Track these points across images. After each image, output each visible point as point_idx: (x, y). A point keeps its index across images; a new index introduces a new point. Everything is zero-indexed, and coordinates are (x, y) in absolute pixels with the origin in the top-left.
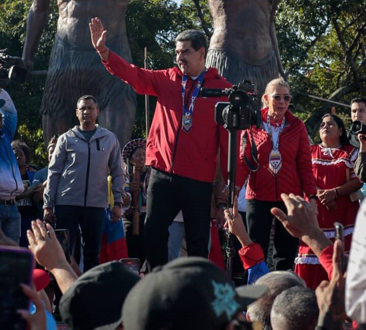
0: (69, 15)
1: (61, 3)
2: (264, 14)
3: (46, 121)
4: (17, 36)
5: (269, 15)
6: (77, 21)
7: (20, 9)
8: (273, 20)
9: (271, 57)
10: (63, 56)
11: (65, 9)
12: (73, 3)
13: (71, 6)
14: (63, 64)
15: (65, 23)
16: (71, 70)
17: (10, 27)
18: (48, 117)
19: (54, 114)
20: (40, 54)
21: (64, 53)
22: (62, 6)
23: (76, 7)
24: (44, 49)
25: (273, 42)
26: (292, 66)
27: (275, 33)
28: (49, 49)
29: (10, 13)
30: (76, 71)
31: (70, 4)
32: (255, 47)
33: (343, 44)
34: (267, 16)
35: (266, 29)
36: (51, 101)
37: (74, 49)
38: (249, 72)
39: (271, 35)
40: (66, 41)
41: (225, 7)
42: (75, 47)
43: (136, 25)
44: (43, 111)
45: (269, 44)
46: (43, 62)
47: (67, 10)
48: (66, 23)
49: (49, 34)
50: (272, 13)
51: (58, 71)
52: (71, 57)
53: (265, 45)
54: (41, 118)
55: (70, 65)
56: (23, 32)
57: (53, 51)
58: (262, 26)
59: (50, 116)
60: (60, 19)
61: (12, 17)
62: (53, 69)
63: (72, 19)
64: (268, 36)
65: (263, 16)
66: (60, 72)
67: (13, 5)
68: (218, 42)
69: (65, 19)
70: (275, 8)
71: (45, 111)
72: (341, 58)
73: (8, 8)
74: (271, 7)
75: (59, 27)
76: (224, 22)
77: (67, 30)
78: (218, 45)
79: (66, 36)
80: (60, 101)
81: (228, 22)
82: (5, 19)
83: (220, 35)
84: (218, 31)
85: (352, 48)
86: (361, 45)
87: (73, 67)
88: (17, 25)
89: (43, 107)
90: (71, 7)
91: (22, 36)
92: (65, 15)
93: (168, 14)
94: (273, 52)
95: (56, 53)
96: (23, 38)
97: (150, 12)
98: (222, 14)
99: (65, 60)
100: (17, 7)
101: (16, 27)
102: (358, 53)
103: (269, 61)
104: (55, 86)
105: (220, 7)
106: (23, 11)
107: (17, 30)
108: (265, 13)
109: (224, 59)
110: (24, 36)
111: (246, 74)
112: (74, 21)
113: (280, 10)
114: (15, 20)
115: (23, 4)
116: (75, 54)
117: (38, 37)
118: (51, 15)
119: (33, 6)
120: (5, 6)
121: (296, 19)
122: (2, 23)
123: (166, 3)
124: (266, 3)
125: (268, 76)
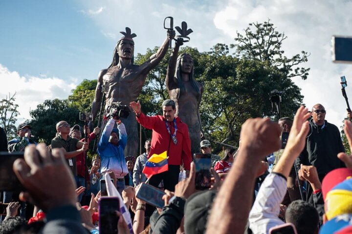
0: (110, 103)
5: (197, 106)
7: (88, 101)
8: (198, 108)
9: (197, 124)
11: (109, 101)
23: (113, 100)
25: (199, 118)
26: (206, 129)
29: (84, 103)
31: (111, 99)
32: (191, 119)
33: (228, 120)
35: (195, 112)
39: (198, 114)
45: (197, 118)
50: (199, 106)
53: (195, 119)
64: (196, 115)
65: (194, 106)
67: (85, 99)
70: (199, 103)
72: (227, 125)
73: (83, 101)
85: (232, 121)
86: (236, 120)
92: (108, 104)
93: (152, 105)
94: (199, 122)
97: (145, 104)
100: (87, 101)
101: (86, 109)
102: (234, 124)
103: (197, 126)
106: (90, 102)
113: (202, 104)
114: (86, 106)
119: (95, 99)
120: (82, 100)
121: (209, 108)
122: (80, 107)
123: (152, 100)
124: (196, 101)
125: (196, 132)
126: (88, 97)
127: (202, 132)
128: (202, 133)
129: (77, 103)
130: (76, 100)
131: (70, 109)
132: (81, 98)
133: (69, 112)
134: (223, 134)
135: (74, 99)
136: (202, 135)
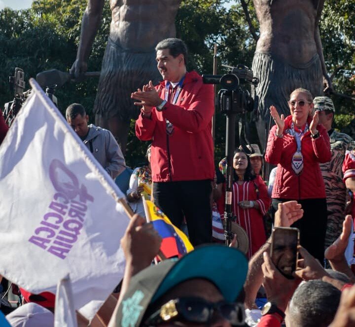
0: (121, 19)
1: (114, 7)
2: (308, 19)
3: (98, 120)
4: (73, 39)
5: (314, 20)
6: (129, 25)
7: (75, 11)
8: (317, 25)
9: (315, 62)
10: (116, 58)
11: (118, 13)
12: (125, 8)
13: (123, 10)
14: (115, 66)
15: (117, 26)
16: (123, 71)
17: (66, 30)
18: (100, 116)
19: (107, 114)
20: (94, 57)
21: (116, 55)
22: (115, 10)
23: (128, 10)
24: (98, 52)
25: (318, 47)
26: (337, 70)
27: (320, 38)
28: (102, 51)
29: (66, 16)
30: (128, 73)
31: (122, 8)
32: (300, 51)
34: (311, 21)
35: (310, 34)
36: (103, 101)
37: (126, 51)
38: (294, 75)
39: (316, 39)
40: (118, 44)
41: (272, 12)
42: (126, 49)
43: (186, 29)
44: (96, 110)
45: (313, 48)
46: (97, 65)
47: (119, 14)
48: (118, 26)
49: (103, 37)
51: (110, 73)
52: (123, 59)
53: (310, 48)
55: (122, 67)
56: (78, 35)
57: (106, 53)
58: (307, 31)
59: (103, 115)
60: (113, 22)
61: (68, 20)
62: (106, 69)
63: (124, 23)
64: (313, 40)
65: (308, 21)
66: (113, 74)
67: (69, 9)
68: (264, 46)
69: (117, 23)
70: (319, 14)
71: (98, 110)
73: (64, 12)
74: (316, 12)
75: (112, 30)
76: (270, 27)
77: (119, 34)
78: (265, 49)
79: (119, 39)
80: (112, 101)
81: (274, 26)
82: (61, 22)
83: (267, 39)
84: (264, 35)
87: (125, 68)
88: (72, 28)
89: (95, 107)
90: (123, 11)
91: (77, 38)
92: (117, 18)
93: (217, 18)
94: (318, 55)
95: (108, 55)
96: (78, 41)
97: (199, 16)
98: (268, 18)
99: (117, 62)
100: (73, 11)
101: (71, 30)
103: (314, 65)
104: (107, 87)
105: (266, 12)
106: (78, 15)
107: (73, 33)
108: (310, 18)
109: (270, 62)
110: (79, 38)
111: (291, 78)
112: (126, 24)
113: (326, 16)
114: (70, 24)
115: (78, 8)
116: (126, 56)
117: (92, 40)
118: (104, 19)
119: (87, 9)
120: (61, 10)
121: (341, 24)
122: (59, 26)
123: (215, 8)
124: (311, 8)
125: (313, 79)
126: (74, 3)
127: (327, 78)
128: (325, 81)
129: (52, 17)
130: (46, 11)
131: (36, 30)
132: (59, 5)
133: (35, 36)
135: (43, 9)
136: (325, 84)
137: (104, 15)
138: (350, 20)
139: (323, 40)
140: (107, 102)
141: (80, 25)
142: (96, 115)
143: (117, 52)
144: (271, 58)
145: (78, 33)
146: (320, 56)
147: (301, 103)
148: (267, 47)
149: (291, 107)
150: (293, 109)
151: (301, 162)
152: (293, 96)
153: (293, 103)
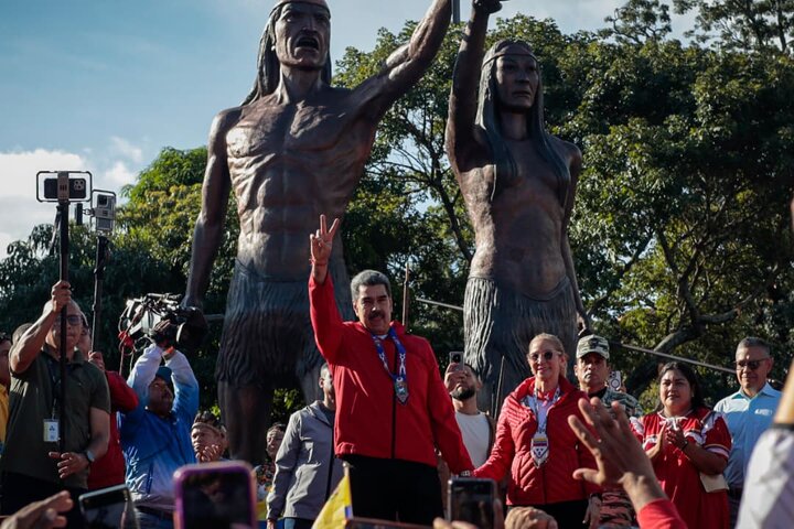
0: (256, 229)
1: (244, 211)
2: (551, 222)
3: (223, 390)
4: (179, 266)
5: (560, 223)
6: (268, 238)
7: (182, 223)
9: (563, 289)
10: (248, 291)
11: (250, 220)
12: (261, 211)
13: (258, 215)
14: (247, 304)
15: (249, 242)
16: (260, 312)
17: (168, 252)
18: (226, 384)
19: (236, 380)
20: (213, 293)
21: (248, 285)
22: (244, 216)
23: (266, 215)
24: (219, 284)
25: (567, 265)
27: (570, 252)
28: (226, 284)
29: (167, 230)
30: (268, 314)
31: (257, 212)
32: (539, 273)
33: (673, 267)
34: (556, 225)
35: (555, 245)
36: (231, 359)
37: (263, 280)
38: (531, 312)
39: (564, 254)
40: (252, 268)
41: (493, 212)
42: (265, 276)
43: (357, 246)
44: (218, 377)
45: (560, 267)
46: (218, 303)
47: (252, 223)
48: (251, 241)
49: (226, 262)
51: (240, 314)
52: (260, 292)
53: (555, 268)
54: (217, 385)
55: (258, 304)
56: (188, 259)
57: (233, 284)
58: (549, 241)
59: (230, 383)
60: (242, 235)
61: (170, 236)
62: (233, 310)
63: (260, 235)
64: (558, 255)
65: (550, 225)
66: (245, 315)
67: (171, 218)
68: (482, 266)
69: (249, 236)
70: (568, 214)
71: (222, 375)
72: (672, 290)
73: (164, 223)
74: (563, 211)
75: (241, 248)
76: (492, 236)
77: (253, 252)
78: (484, 271)
79: (252, 261)
81: (498, 235)
82: (160, 240)
83: (486, 256)
84: (481, 250)
85: (686, 274)
86: (701, 268)
87: (263, 307)
88: (178, 248)
89: (218, 370)
90: (258, 217)
91: (186, 265)
92: (249, 229)
93: (406, 229)
94: (568, 279)
95: (236, 287)
96: (188, 269)
97: (379, 225)
98: (488, 223)
99: (251, 297)
100: (178, 222)
101: (176, 252)
102: (696, 282)
103: (562, 294)
104: (236, 337)
105: (484, 213)
106: (187, 228)
107: (178, 256)
108: (554, 221)
109: (492, 291)
110: (189, 265)
111: (526, 314)
112: (263, 237)
113: (578, 217)
114: (174, 242)
115: (186, 216)
116: (265, 288)
118: (228, 233)
119: (201, 216)
120: (159, 220)
121: (603, 229)
122: (156, 245)
123: (403, 212)
124: (554, 205)
125: (561, 316)
126: (180, 210)
127: (582, 314)
128: (580, 320)
129: (145, 233)
130: (139, 223)
131: (120, 253)
132: (156, 213)
133: (119, 263)
134: (659, 319)
135: (131, 219)
136: (581, 324)
137: (229, 225)
138: (616, 225)
139: (575, 256)
140: (236, 362)
141: (190, 243)
142: (220, 383)
143: (250, 281)
144: (494, 285)
145: (187, 257)
146: (572, 281)
147: (548, 355)
148: (486, 268)
149: (531, 362)
150: (536, 366)
151: (545, 448)
152: (534, 346)
153: (536, 356)
